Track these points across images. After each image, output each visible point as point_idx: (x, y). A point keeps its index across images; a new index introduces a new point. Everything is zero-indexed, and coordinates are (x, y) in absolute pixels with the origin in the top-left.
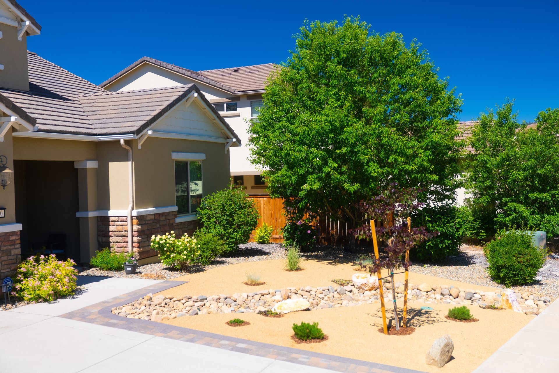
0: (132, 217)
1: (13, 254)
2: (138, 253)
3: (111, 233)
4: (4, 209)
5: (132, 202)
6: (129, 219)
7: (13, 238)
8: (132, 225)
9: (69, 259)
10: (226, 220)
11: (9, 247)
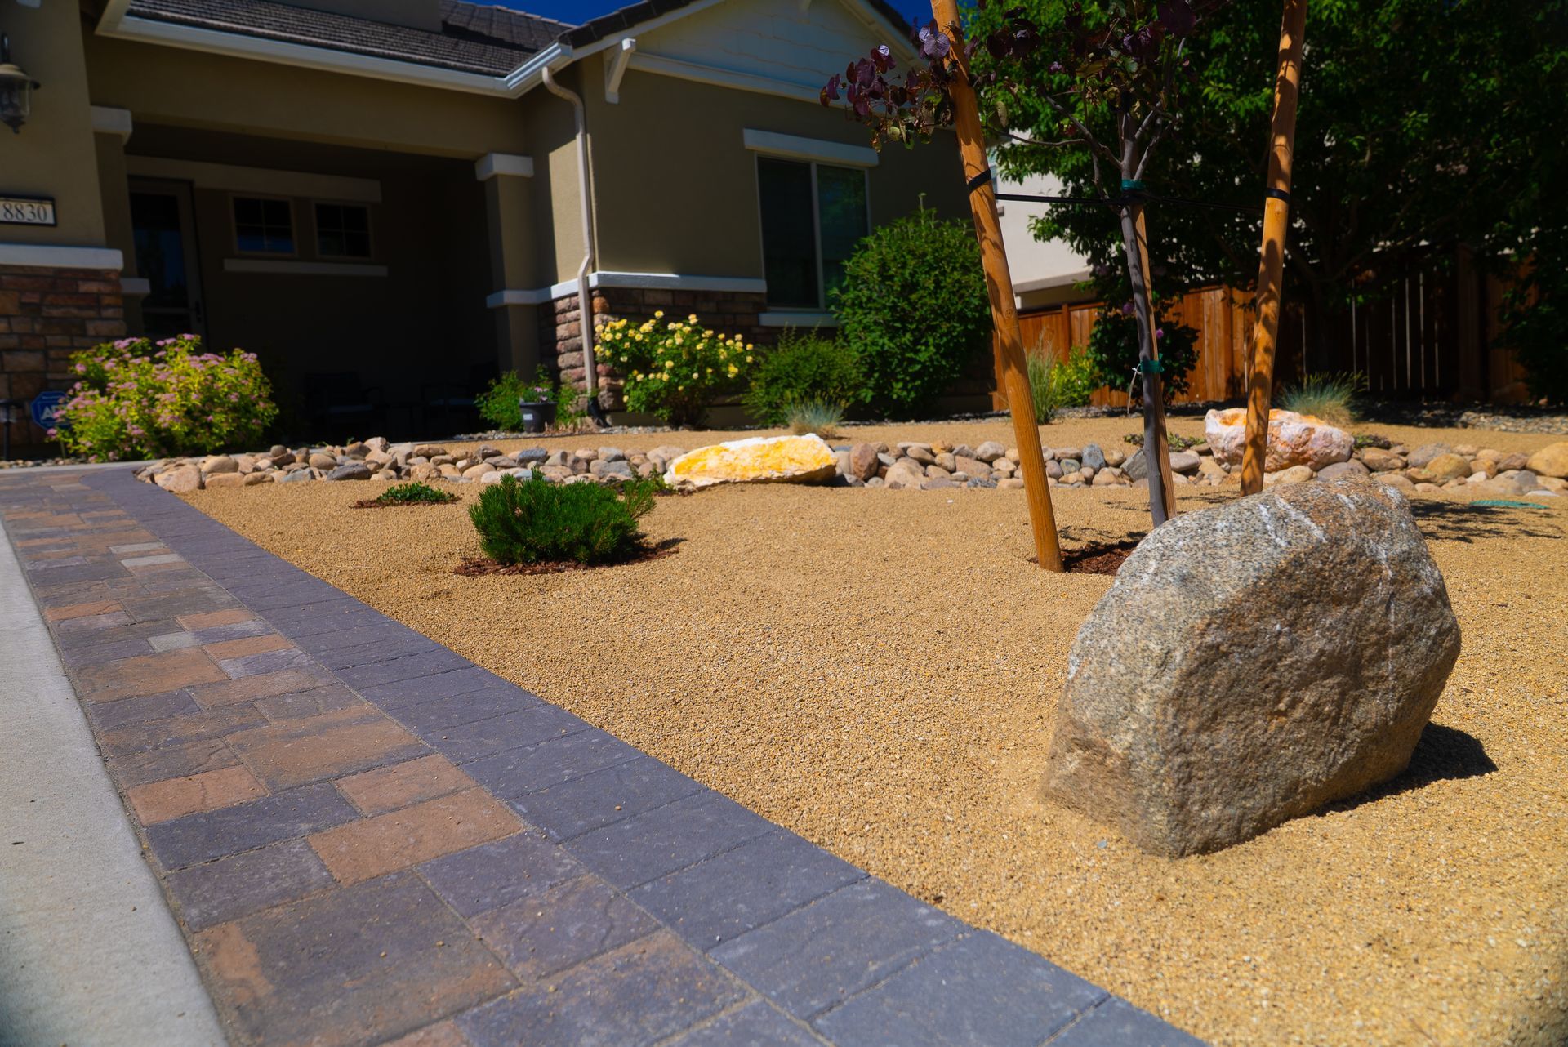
0: (590, 293)
1: (91, 331)
2: (609, 390)
3: (560, 346)
4: (51, 200)
5: (587, 250)
6: (581, 300)
7: (92, 287)
8: (591, 314)
9: (237, 351)
10: (893, 308)
11: (75, 311)
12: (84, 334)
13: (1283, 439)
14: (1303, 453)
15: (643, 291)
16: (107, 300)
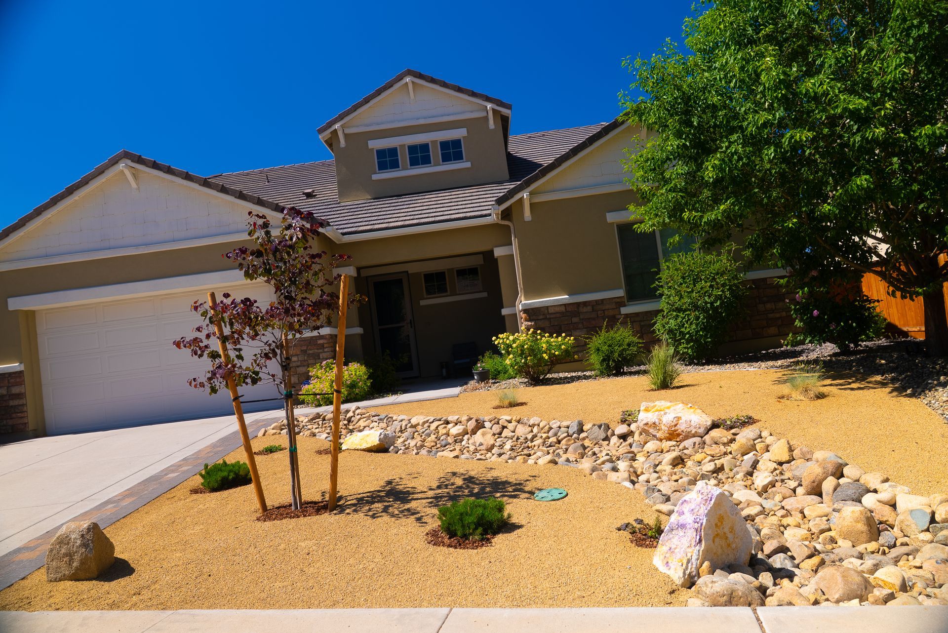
0: (521, 311)
5: (520, 292)
8: (522, 322)
11: (316, 351)
12: (319, 359)
13: (664, 422)
14: (676, 431)
15: (547, 307)
16: (325, 346)
